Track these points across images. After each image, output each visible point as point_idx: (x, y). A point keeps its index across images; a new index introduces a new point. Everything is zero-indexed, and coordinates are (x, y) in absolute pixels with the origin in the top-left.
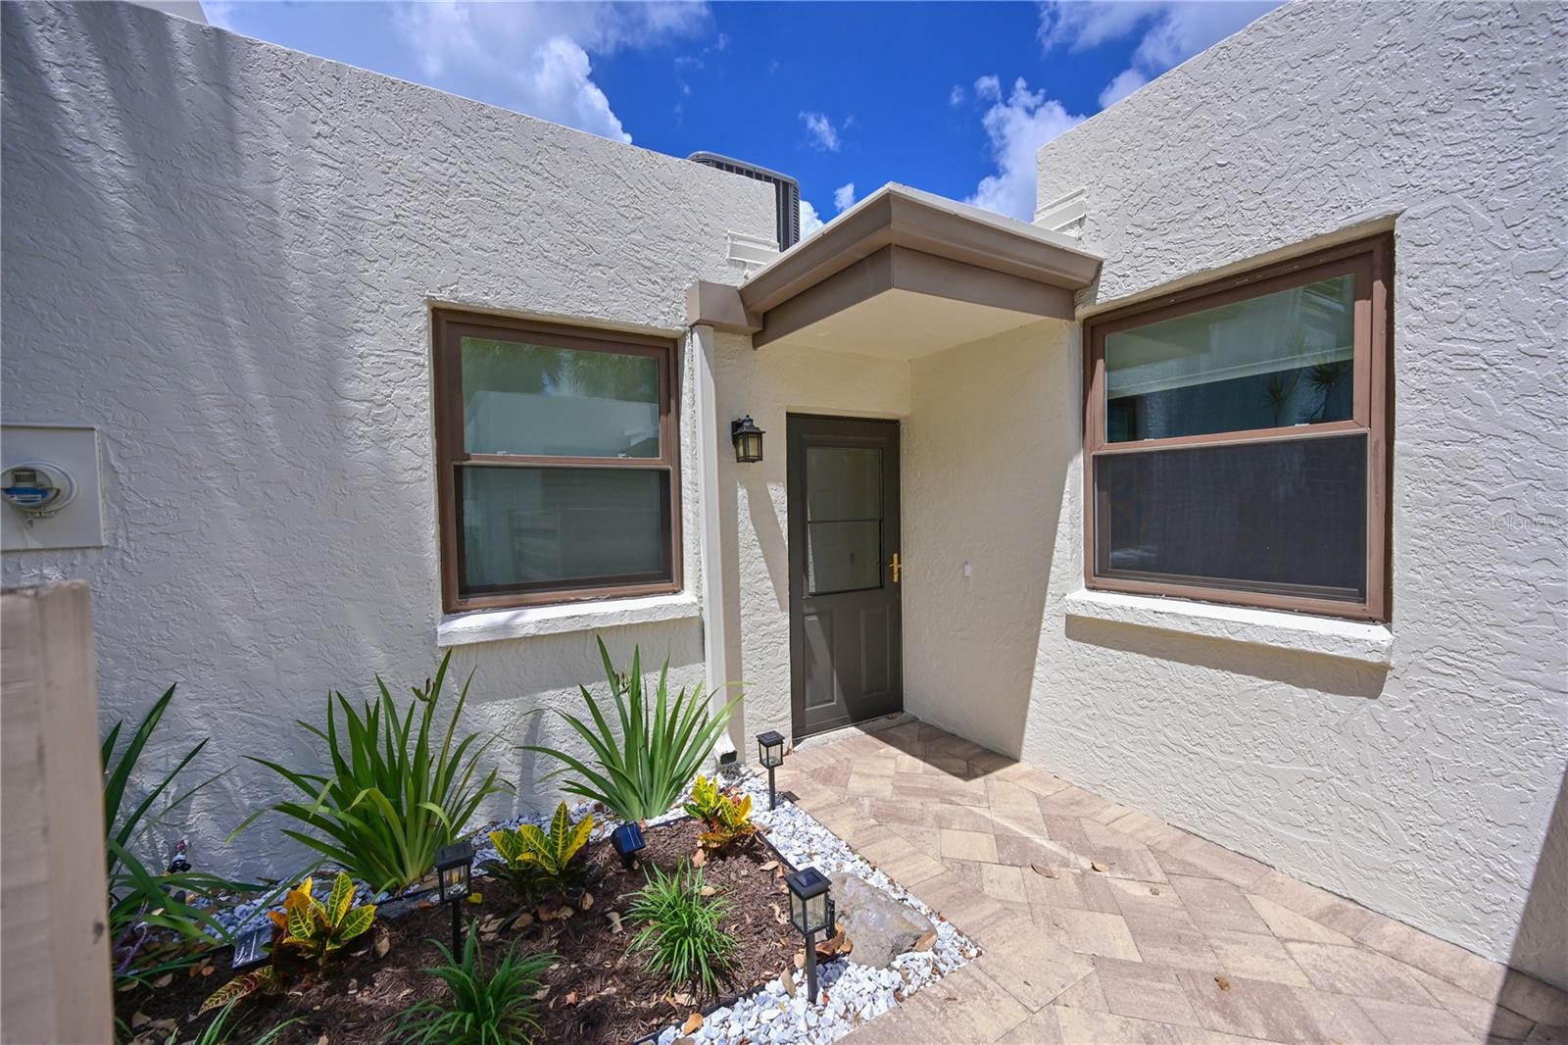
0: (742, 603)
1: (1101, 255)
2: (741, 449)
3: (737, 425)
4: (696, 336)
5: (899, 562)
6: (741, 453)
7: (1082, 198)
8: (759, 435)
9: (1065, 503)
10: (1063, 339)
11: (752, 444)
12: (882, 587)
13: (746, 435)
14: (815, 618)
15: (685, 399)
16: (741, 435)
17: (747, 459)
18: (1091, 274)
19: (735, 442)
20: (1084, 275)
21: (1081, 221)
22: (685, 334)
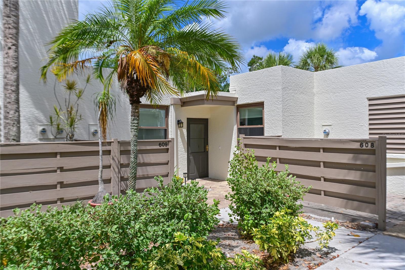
0: (179, 153)
1: (238, 97)
2: (179, 125)
3: (178, 121)
4: (172, 106)
5: (208, 147)
6: (179, 126)
7: (235, 87)
8: (183, 123)
9: (233, 135)
10: (233, 109)
11: (181, 124)
12: (204, 152)
13: (180, 123)
14: (192, 157)
15: (170, 116)
16: (179, 123)
17: (180, 127)
18: (236, 100)
19: (178, 124)
20: (235, 100)
21: (235, 90)
22: (170, 105)
